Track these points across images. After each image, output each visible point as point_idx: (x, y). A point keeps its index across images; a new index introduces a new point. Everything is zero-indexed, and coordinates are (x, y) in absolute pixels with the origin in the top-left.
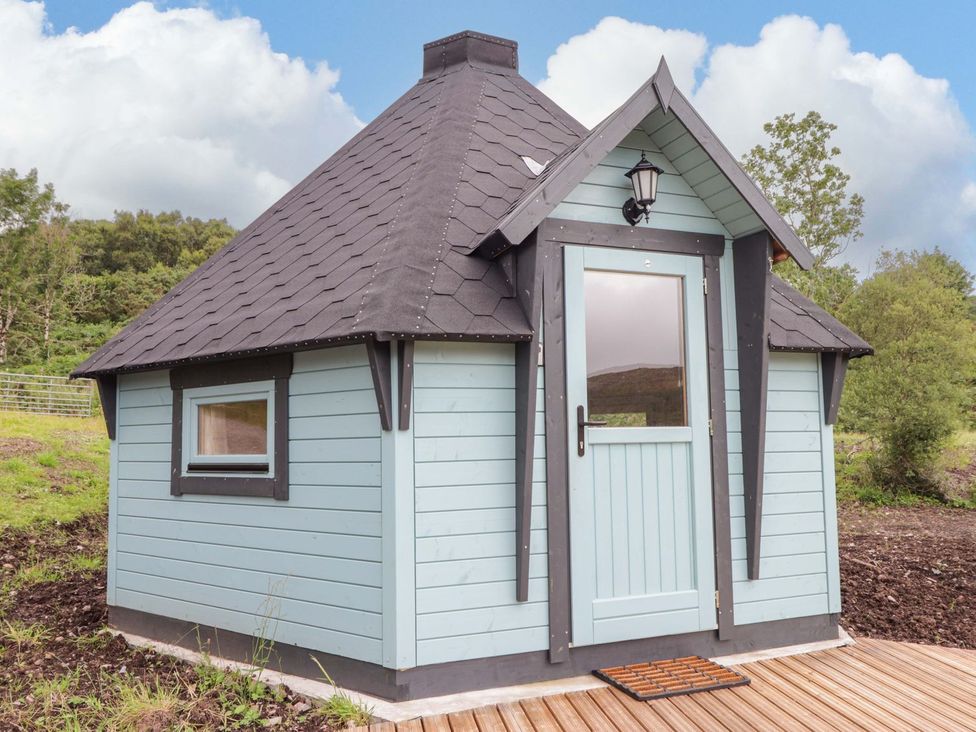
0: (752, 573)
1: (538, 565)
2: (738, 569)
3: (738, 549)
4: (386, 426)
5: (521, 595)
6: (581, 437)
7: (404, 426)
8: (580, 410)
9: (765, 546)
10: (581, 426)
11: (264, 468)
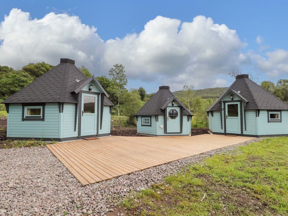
0: (101, 129)
1: (77, 128)
2: (99, 128)
3: (99, 126)
4: (60, 112)
5: (75, 131)
6: (83, 114)
7: (62, 112)
8: (83, 111)
9: (102, 126)
10: (83, 113)
11: (40, 117)
